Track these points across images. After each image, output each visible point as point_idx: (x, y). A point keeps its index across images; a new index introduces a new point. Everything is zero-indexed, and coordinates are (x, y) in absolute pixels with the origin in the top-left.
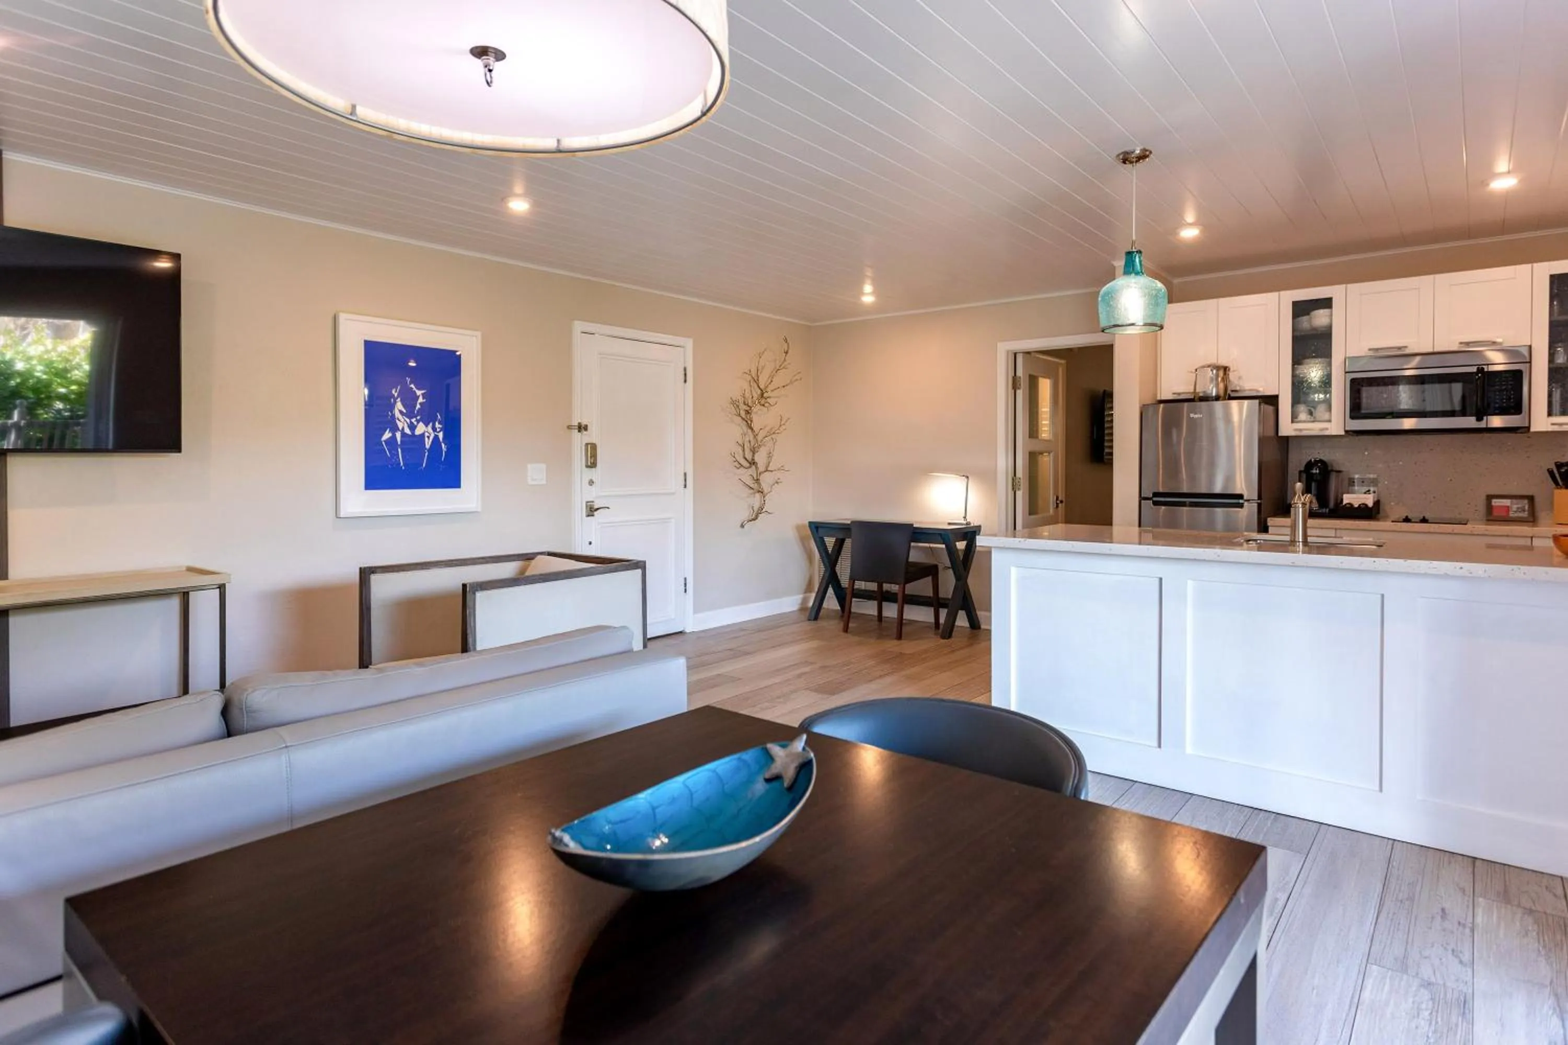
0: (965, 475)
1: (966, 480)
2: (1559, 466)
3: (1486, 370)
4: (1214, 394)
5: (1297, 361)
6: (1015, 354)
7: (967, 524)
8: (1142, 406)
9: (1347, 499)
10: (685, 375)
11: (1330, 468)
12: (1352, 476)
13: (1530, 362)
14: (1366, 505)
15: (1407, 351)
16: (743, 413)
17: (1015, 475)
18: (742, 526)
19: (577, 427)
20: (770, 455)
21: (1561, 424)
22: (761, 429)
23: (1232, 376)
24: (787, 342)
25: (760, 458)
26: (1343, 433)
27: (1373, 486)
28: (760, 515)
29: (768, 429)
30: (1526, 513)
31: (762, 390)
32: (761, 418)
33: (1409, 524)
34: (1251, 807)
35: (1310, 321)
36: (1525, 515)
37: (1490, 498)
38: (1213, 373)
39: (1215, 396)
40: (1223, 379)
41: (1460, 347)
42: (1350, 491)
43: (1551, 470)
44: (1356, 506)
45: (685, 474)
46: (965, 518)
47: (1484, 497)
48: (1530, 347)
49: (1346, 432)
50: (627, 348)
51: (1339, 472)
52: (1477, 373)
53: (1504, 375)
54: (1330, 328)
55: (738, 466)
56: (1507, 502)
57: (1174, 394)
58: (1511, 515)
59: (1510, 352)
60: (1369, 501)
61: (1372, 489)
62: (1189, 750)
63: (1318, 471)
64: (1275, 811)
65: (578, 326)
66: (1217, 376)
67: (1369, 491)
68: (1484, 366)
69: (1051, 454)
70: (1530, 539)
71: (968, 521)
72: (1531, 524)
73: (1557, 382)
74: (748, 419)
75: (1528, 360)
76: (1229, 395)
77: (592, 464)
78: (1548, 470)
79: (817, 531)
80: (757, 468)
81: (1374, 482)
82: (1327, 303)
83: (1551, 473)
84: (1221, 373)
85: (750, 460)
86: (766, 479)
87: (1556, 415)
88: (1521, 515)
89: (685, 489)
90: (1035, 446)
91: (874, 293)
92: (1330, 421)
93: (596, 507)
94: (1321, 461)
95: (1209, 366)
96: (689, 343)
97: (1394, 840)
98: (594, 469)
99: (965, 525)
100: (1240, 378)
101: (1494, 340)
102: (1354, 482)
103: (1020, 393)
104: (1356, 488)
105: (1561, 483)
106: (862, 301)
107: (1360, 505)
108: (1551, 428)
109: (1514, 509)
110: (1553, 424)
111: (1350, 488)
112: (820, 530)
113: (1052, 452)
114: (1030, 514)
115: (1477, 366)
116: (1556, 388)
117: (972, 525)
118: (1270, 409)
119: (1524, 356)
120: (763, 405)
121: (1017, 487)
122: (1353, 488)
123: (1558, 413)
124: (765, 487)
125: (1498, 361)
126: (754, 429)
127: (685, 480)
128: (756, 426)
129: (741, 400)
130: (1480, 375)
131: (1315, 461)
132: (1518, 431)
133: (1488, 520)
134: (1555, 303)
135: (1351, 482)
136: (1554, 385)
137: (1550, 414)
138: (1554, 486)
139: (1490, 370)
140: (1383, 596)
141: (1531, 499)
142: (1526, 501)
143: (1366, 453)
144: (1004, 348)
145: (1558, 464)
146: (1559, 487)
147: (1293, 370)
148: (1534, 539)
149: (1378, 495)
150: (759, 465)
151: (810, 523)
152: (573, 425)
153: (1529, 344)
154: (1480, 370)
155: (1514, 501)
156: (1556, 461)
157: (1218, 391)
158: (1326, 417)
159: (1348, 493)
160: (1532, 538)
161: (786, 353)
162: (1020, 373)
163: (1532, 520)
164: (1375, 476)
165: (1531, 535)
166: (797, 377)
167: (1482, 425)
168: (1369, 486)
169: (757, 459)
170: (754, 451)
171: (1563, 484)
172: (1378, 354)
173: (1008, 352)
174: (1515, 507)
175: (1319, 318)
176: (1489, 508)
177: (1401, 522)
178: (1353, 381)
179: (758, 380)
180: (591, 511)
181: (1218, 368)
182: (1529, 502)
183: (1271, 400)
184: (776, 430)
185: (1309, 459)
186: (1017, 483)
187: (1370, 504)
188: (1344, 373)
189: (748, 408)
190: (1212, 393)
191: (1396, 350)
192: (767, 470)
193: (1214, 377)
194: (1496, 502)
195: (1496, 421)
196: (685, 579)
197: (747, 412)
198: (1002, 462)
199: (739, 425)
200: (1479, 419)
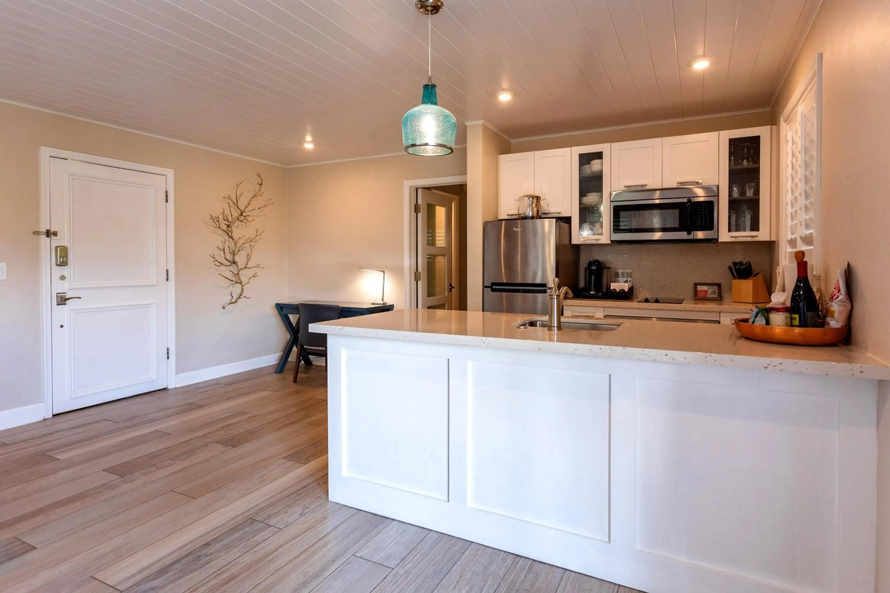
0: (383, 270)
1: (382, 273)
2: (735, 264)
3: (692, 201)
4: (530, 215)
5: (582, 194)
6: (417, 189)
7: (383, 304)
8: (484, 222)
9: (613, 286)
10: (167, 196)
11: (603, 266)
12: (617, 271)
13: (718, 196)
14: (623, 290)
15: (647, 188)
16: (224, 227)
17: (417, 270)
18: (224, 308)
19: (45, 233)
20: (248, 257)
21: (736, 237)
22: (240, 238)
23: (542, 203)
24: (260, 177)
25: (241, 259)
26: (610, 242)
27: (630, 278)
28: (239, 299)
29: (245, 238)
30: (717, 295)
31: (241, 211)
32: (238, 231)
33: (648, 303)
34: (515, 554)
35: (590, 168)
36: (716, 296)
37: (696, 285)
38: (530, 201)
39: (532, 216)
40: (536, 204)
41: (677, 185)
42: (616, 281)
43: (730, 267)
44: (618, 291)
45: (167, 271)
46: (383, 299)
47: (692, 286)
48: (718, 186)
49: (612, 241)
50: (103, 172)
51: (608, 268)
52: (687, 203)
53: (703, 204)
54: (602, 172)
55: (219, 264)
56: (705, 288)
57: (508, 215)
58: (708, 296)
59: (706, 189)
60: (626, 287)
61: (629, 279)
62: (470, 503)
63: (595, 268)
64: (531, 558)
65: (45, 152)
66: (533, 202)
67: (627, 280)
68: (691, 198)
69: (446, 257)
70: (718, 314)
71: (385, 301)
72: (719, 302)
73: (733, 210)
74: (228, 230)
75: (717, 195)
76: (540, 216)
77: (63, 263)
78: (729, 267)
79: (282, 310)
80: (237, 266)
81: (630, 275)
82: (599, 155)
83: (730, 268)
84: (535, 200)
85: (232, 261)
86: (245, 276)
87: (733, 231)
88: (713, 296)
89: (168, 282)
90: (432, 250)
91: (313, 142)
92: (602, 234)
93: (67, 297)
94: (597, 261)
95: (527, 196)
96: (170, 173)
97: (619, 585)
98: (66, 266)
99: (382, 305)
100: (548, 205)
101: (697, 181)
102: (618, 275)
103: (420, 215)
104: (620, 279)
105: (736, 276)
106: (304, 147)
107: (620, 290)
108: (730, 240)
109: (710, 292)
110: (731, 237)
111: (616, 279)
112: (283, 310)
113: (446, 255)
114: (428, 296)
115: (687, 198)
116: (733, 214)
117: (388, 304)
118: (566, 226)
119: (714, 191)
120: (242, 221)
121: (418, 278)
122: (618, 279)
123: (734, 230)
124: (244, 279)
125: (700, 195)
126: (234, 237)
127: (167, 275)
128: (235, 237)
129: (221, 218)
130: (689, 204)
131: (594, 261)
132: (712, 242)
133: (695, 300)
134: (732, 158)
135: (617, 275)
136: (732, 211)
137: (729, 231)
138: (732, 277)
139: (695, 201)
140: (610, 375)
141: (719, 285)
142: (716, 287)
143: (625, 256)
144: (409, 184)
145: (735, 263)
146: (735, 278)
147: (580, 200)
148: (721, 313)
149: (632, 283)
150: (238, 264)
151: (276, 304)
152: (40, 231)
153: (718, 184)
154: (689, 201)
155: (710, 287)
156: (733, 261)
157: (533, 213)
158: (600, 232)
159: (615, 282)
160: (720, 313)
161: (261, 184)
162: (420, 202)
163: (719, 299)
164: (631, 271)
165: (720, 311)
166: (270, 202)
167: (691, 237)
168: (627, 277)
169: (236, 259)
170: (233, 254)
171: (737, 276)
172: (630, 189)
173: (411, 187)
174: (710, 291)
175: (595, 165)
176: (696, 292)
177: (643, 302)
178: (615, 207)
179: (237, 203)
180: (62, 300)
181: (533, 197)
182: (718, 288)
183: (568, 220)
184: (253, 239)
185: (590, 260)
186: (418, 275)
187: (626, 290)
188: (610, 202)
189: (227, 223)
190: (529, 214)
191: (640, 187)
192: (246, 268)
193: (531, 203)
194: (699, 288)
195: (700, 235)
196: (168, 349)
197: (228, 226)
198: (407, 262)
199: (222, 235)
200: (689, 233)
